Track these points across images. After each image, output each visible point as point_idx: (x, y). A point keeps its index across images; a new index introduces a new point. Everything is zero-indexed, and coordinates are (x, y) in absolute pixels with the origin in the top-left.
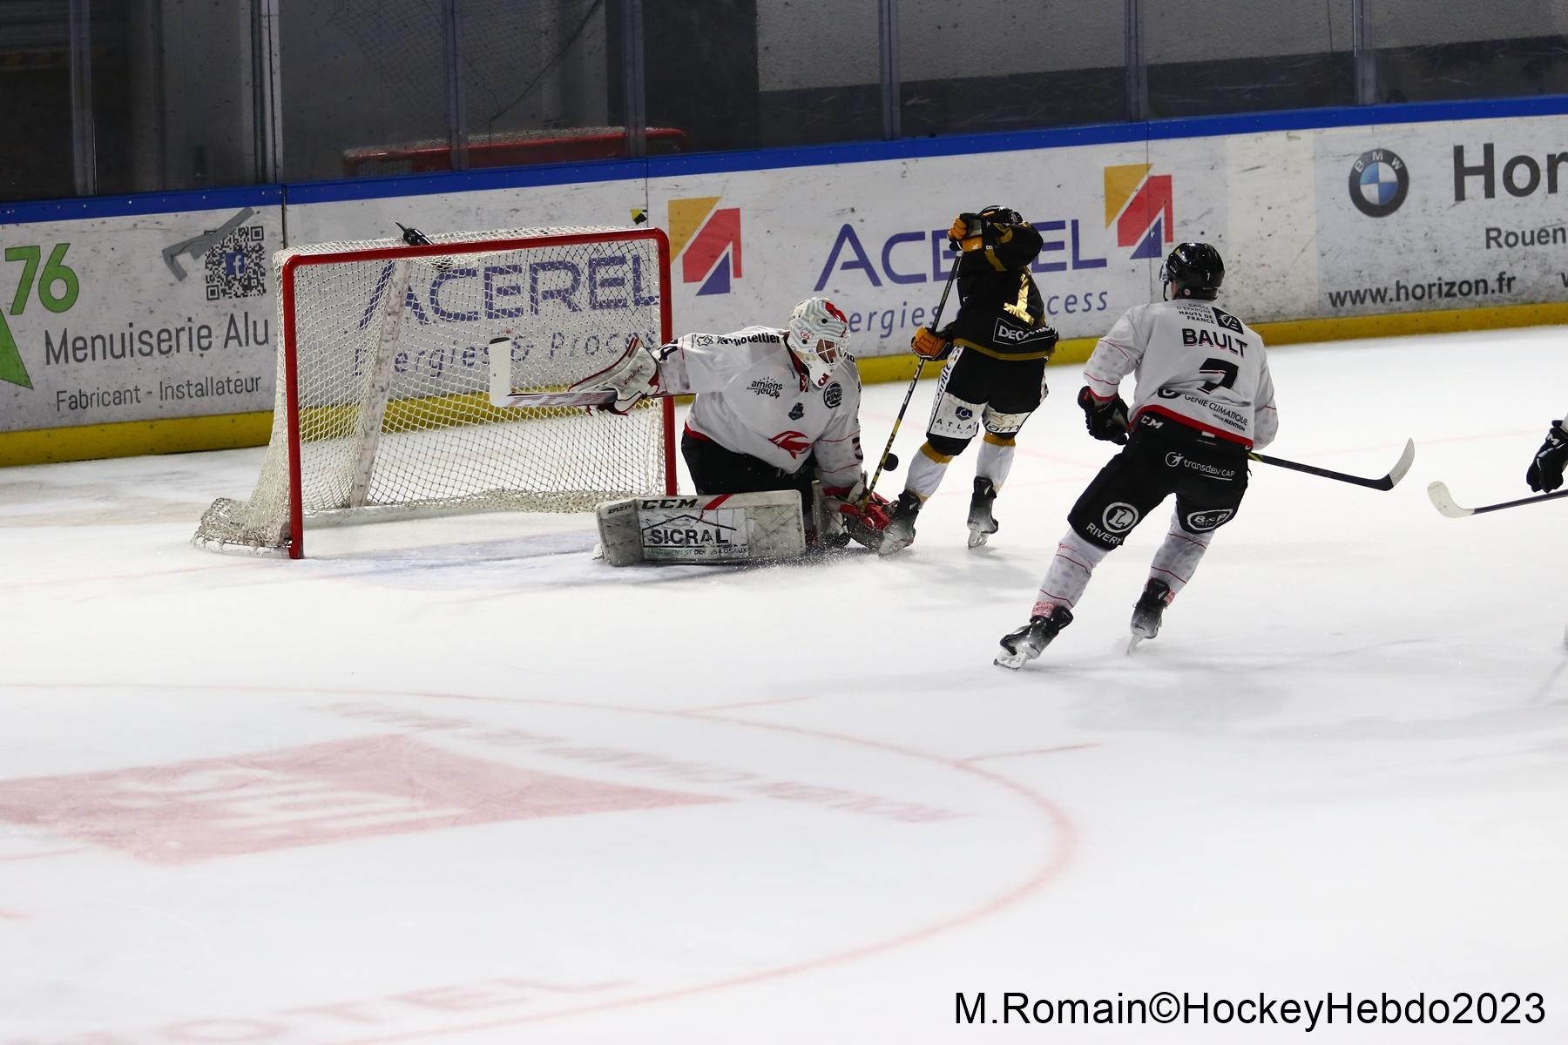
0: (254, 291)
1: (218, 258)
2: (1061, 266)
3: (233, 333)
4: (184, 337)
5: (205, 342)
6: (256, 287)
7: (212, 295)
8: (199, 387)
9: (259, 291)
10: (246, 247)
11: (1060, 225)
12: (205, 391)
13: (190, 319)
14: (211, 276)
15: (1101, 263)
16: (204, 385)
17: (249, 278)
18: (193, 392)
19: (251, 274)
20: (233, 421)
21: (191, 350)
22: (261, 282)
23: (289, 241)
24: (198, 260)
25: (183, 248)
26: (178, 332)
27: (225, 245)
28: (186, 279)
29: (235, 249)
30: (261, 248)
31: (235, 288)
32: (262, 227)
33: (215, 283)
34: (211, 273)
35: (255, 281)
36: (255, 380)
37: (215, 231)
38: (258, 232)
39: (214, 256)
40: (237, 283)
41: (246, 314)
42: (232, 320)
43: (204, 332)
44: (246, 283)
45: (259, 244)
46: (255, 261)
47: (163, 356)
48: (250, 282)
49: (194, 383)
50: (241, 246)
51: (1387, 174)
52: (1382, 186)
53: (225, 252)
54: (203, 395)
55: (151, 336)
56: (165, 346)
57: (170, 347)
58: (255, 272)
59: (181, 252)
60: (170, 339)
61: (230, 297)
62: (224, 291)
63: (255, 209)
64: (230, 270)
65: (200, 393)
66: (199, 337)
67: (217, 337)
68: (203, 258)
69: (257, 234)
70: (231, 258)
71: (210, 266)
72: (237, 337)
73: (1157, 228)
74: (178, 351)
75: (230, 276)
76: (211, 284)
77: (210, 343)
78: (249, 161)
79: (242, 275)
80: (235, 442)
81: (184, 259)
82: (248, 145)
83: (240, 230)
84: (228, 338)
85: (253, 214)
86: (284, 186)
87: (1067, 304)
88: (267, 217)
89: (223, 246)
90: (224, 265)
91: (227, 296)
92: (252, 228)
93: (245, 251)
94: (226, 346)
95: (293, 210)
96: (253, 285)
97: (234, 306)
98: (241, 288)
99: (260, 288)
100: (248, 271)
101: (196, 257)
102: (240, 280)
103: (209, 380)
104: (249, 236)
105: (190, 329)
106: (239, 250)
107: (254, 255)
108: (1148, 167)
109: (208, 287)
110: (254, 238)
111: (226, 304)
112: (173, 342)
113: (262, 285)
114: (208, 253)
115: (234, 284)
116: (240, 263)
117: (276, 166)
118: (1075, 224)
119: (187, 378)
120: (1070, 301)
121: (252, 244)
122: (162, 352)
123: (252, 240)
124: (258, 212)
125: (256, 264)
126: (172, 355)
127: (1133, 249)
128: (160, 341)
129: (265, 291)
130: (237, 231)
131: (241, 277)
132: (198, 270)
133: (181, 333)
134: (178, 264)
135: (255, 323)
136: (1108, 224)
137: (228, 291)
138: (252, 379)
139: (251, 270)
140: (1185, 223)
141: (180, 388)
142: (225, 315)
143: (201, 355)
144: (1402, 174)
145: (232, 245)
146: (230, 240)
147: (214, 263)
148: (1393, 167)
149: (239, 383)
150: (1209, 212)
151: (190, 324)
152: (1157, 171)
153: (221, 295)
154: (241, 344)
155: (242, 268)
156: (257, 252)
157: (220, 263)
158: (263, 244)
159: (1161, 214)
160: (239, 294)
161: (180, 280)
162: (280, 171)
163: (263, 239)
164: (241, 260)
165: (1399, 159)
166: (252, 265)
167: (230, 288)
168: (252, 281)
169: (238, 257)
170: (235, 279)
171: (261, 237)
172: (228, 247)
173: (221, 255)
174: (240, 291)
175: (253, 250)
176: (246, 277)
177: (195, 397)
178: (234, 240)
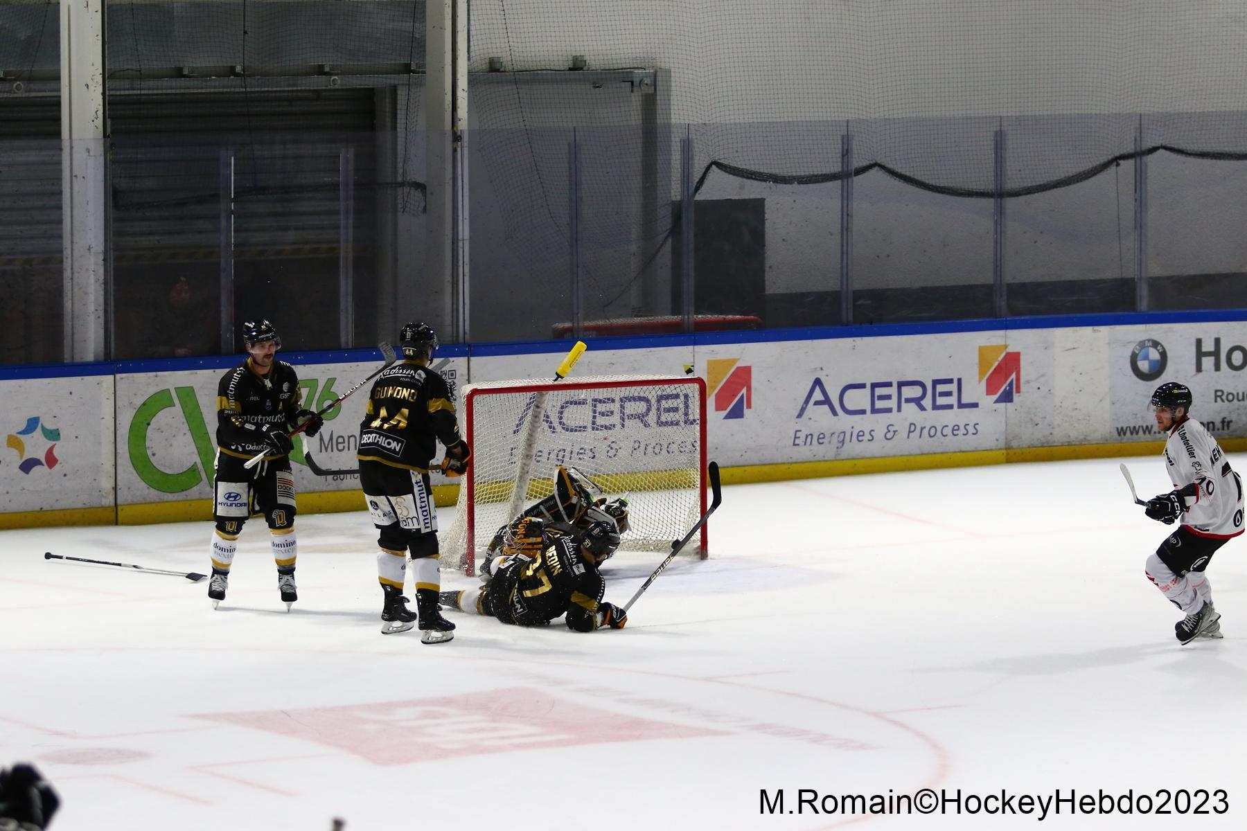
2: (950, 407)
11: (950, 381)
15: (975, 405)
32: (455, 371)
51: (1154, 355)
52: (1151, 362)
73: (1011, 384)
85: (449, 362)
87: (953, 430)
108: (1006, 347)
118: (959, 380)
120: (956, 428)
127: (995, 397)
136: (980, 381)
140: (1028, 382)
144: (1164, 355)
148: (1158, 351)
150: (1043, 375)
152: (1011, 349)
159: (1013, 376)
165: (1162, 346)
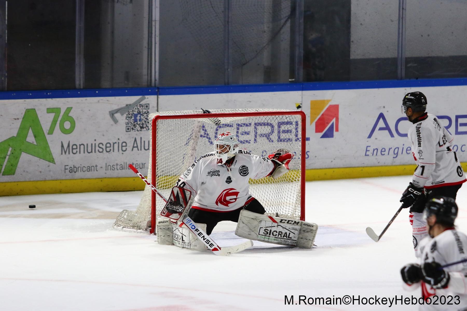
0: (145, 129)
1: (131, 115)
2: (466, 133)
3: (135, 145)
4: (116, 146)
5: (124, 149)
6: (145, 127)
7: (128, 130)
8: (121, 166)
9: (147, 129)
10: (142, 112)
12: (123, 168)
13: (119, 139)
14: (128, 122)
16: (123, 165)
17: (143, 124)
18: (118, 168)
19: (144, 123)
20: (134, 180)
21: (119, 151)
22: (148, 125)
23: (159, 110)
24: (123, 116)
25: (117, 111)
26: (114, 144)
27: (134, 110)
28: (118, 123)
29: (138, 112)
30: (148, 112)
31: (137, 127)
32: (149, 104)
33: (129, 125)
34: (128, 121)
35: (145, 125)
36: (143, 164)
37: (130, 105)
38: (147, 106)
39: (129, 114)
40: (138, 125)
41: (141, 138)
42: (135, 140)
43: (124, 144)
44: (141, 126)
45: (147, 111)
46: (146, 117)
47: (108, 153)
48: (143, 125)
49: (120, 164)
50: (140, 111)
53: (133, 113)
54: (122, 169)
55: (103, 145)
56: (108, 149)
57: (110, 150)
58: (145, 122)
59: (116, 112)
60: (110, 147)
61: (135, 131)
62: (133, 129)
63: (146, 97)
64: (135, 120)
65: (121, 168)
66: (122, 146)
67: (129, 147)
68: (125, 115)
69: (147, 107)
70: (136, 116)
71: (127, 118)
72: (137, 147)
74: (113, 151)
75: (136, 123)
76: (127, 125)
77: (126, 149)
78: (145, 78)
79: (140, 122)
80: (134, 189)
81: (117, 116)
82: (145, 71)
83: (140, 105)
84: (134, 147)
85: (145, 98)
86: (158, 88)
88: (151, 99)
89: (133, 111)
90: (133, 118)
91: (134, 130)
92: (145, 104)
93: (141, 113)
94: (132, 150)
95: (161, 97)
96: (144, 126)
97: (137, 135)
98: (139, 128)
99: (147, 128)
100: (142, 121)
101: (122, 115)
102: (139, 125)
103: (125, 163)
104: (144, 107)
105: (119, 143)
106: (139, 113)
107: (145, 115)
109: (126, 127)
110: (146, 108)
111: (133, 134)
112: (112, 148)
113: (148, 127)
114: (127, 113)
115: (136, 126)
116: (139, 118)
117: (155, 80)
119: (116, 162)
121: (144, 111)
122: (107, 152)
123: (145, 109)
124: (148, 98)
125: (146, 119)
126: (111, 153)
128: (106, 147)
129: (149, 129)
130: (139, 105)
131: (140, 123)
132: (122, 120)
133: (115, 144)
134: (115, 117)
135: (144, 142)
137: (134, 128)
138: (142, 164)
139: (144, 121)
141: (114, 166)
142: (133, 138)
143: (123, 153)
145: (136, 110)
146: (136, 109)
147: (129, 117)
149: (137, 165)
151: (119, 141)
153: (131, 130)
154: (138, 150)
155: (140, 120)
156: (146, 114)
157: (131, 117)
158: (149, 111)
160: (138, 130)
161: (115, 123)
162: (157, 82)
163: (149, 109)
164: (140, 117)
166: (144, 119)
167: (135, 127)
168: (144, 125)
169: (139, 115)
170: (137, 124)
171: (148, 108)
172: (135, 111)
173: (132, 114)
174: (139, 129)
175: (145, 113)
176: (142, 123)
177: (119, 170)
178: (138, 108)
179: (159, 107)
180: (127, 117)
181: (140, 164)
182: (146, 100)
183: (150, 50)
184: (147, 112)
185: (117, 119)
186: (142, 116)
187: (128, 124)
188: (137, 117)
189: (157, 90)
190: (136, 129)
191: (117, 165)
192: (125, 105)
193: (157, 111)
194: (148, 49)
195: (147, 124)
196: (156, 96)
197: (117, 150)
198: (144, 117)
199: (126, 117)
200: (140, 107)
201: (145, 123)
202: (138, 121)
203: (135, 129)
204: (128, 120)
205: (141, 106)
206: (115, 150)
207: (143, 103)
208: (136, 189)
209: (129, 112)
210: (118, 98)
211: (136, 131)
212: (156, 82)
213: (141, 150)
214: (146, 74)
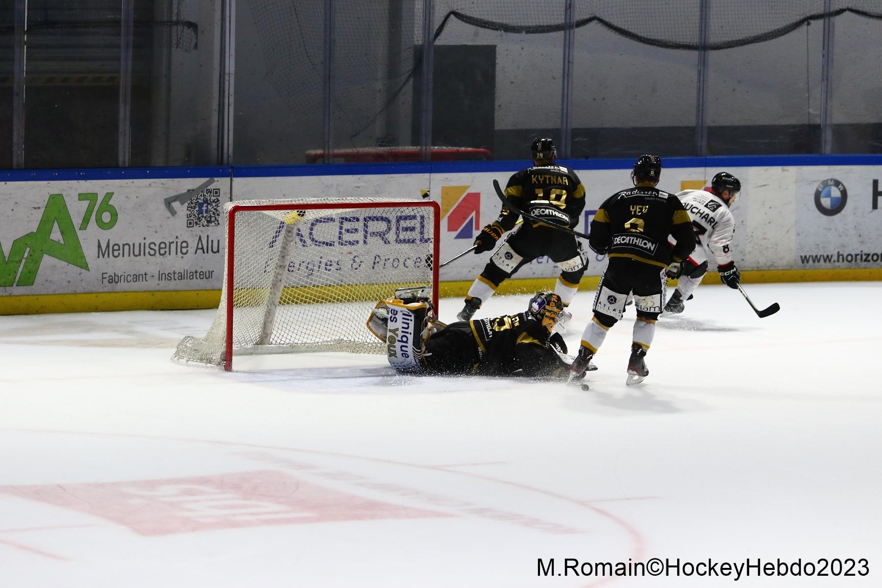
0: (213, 224)
1: (194, 205)
3: (200, 246)
4: (173, 246)
5: (184, 250)
6: (214, 222)
7: (190, 225)
8: (180, 274)
9: (216, 224)
10: (210, 200)
12: (183, 277)
13: (177, 237)
14: (190, 214)
16: (183, 274)
17: (211, 217)
18: (176, 278)
19: (212, 215)
20: (198, 294)
21: (177, 254)
22: (217, 219)
23: (233, 198)
24: (183, 205)
25: (176, 198)
26: (170, 243)
27: (199, 198)
28: (176, 216)
29: (204, 200)
30: (218, 200)
31: (202, 221)
32: (219, 189)
33: (192, 218)
34: (190, 213)
35: (214, 218)
36: (210, 272)
37: (193, 190)
38: (217, 192)
39: (192, 203)
40: (204, 219)
41: (208, 236)
42: (200, 239)
43: (184, 245)
44: (209, 219)
45: (217, 198)
46: (214, 207)
47: (161, 256)
48: (211, 219)
49: (177, 273)
50: (207, 199)
53: (198, 201)
54: (181, 279)
55: (155, 245)
56: (162, 251)
57: (166, 252)
58: (214, 213)
59: (174, 201)
60: (165, 248)
61: (200, 226)
62: (196, 223)
63: (216, 179)
64: (200, 212)
65: (180, 278)
66: (182, 247)
67: (191, 248)
68: (186, 204)
69: (216, 193)
70: (201, 205)
71: (189, 209)
72: (202, 248)
74: (170, 254)
75: (200, 215)
76: (189, 219)
77: (187, 251)
78: (214, 153)
79: (207, 214)
80: (198, 306)
81: (176, 205)
82: (214, 144)
83: (207, 190)
84: (197, 248)
85: (214, 181)
86: (232, 167)
88: (221, 183)
89: (197, 199)
90: (197, 209)
91: (198, 226)
92: (214, 189)
93: (209, 202)
94: (196, 253)
95: (237, 181)
96: (212, 220)
97: (202, 231)
98: (206, 222)
99: (216, 222)
100: (210, 212)
101: (182, 204)
102: (205, 218)
103: (186, 271)
104: (212, 194)
105: (177, 242)
106: (206, 201)
107: (214, 204)
109: (188, 220)
110: (215, 195)
111: (197, 230)
112: (167, 250)
113: (218, 221)
114: (189, 202)
115: (202, 220)
116: (206, 208)
117: (229, 156)
119: (173, 269)
121: (213, 198)
122: (161, 254)
123: (213, 196)
124: (218, 181)
125: (215, 209)
126: (166, 257)
128: (160, 248)
129: (219, 224)
130: (205, 191)
131: (206, 216)
132: (183, 211)
133: (172, 245)
134: (172, 206)
135: (212, 241)
137: (198, 223)
138: (209, 272)
139: (212, 212)
141: (170, 275)
142: (197, 236)
143: (182, 257)
145: (202, 198)
146: (201, 195)
147: (192, 208)
149: (202, 273)
151: (177, 240)
153: (195, 225)
154: (204, 253)
155: (207, 212)
156: (216, 202)
157: (195, 208)
158: (219, 198)
160: (204, 225)
161: (173, 216)
162: (231, 159)
163: (219, 196)
164: (207, 207)
166: (213, 209)
167: (200, 221)
168: (212, 218)
169: (206, 205)
170: (203, 217)
171: (218, 195)
172: (200, 199)
173: (196, 203)
174: (205, 223)
175: (214, 201)
176: (209, 215)
177: (177, 280)
178: (204, 195)
179: (234, 194)
180: (190, 207)
181: (206, 272)
182: (215, 184)
183: (221, 114)
184: (216, 201)
185: (176, 209)
186: (209, 206)
187: (190, 217)
188: (203, 206)
189: (230, 171)
190: (202, 224)
191: (174, 273)
192: (187, 191)
193: (230, 199)
194: (219, 112)
195: (216, 216)
196: (229, 179)
197: (175, 253)
198: (212, 207)
199: (188, 207)
200: (207, 194)
201: (214, 216)
202: (204, 212)
203: (200, 224)
204: (190, 211)
205: (209, 191)
206: (171, 253)
207: (211, 187)
208: (199, 307)
209: (192, 200)
210: (176, 180)
211: (202, 226)
212: (229, 159)
213: (207, 252)
214: (216, 148)
